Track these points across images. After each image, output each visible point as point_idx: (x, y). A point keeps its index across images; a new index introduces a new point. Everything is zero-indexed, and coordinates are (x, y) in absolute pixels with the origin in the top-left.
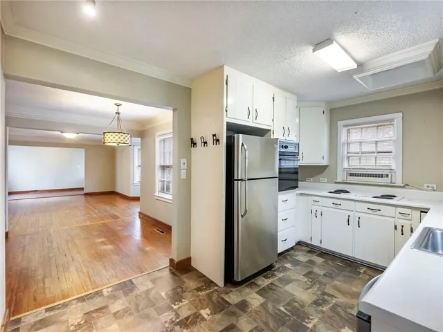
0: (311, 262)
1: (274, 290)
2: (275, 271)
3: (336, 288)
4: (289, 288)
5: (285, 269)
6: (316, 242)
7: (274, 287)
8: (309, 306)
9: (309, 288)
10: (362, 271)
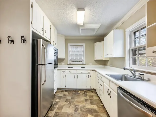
0: (65, 95)
1: (59, 115)
2: (54, 106)
3: (78, 102)
4: (64, 110)
5: (57, 103)
6: (64, 87)
7: (58, 114)
8: (74, 114)
9: (70, 106)
10: (79, 92)
